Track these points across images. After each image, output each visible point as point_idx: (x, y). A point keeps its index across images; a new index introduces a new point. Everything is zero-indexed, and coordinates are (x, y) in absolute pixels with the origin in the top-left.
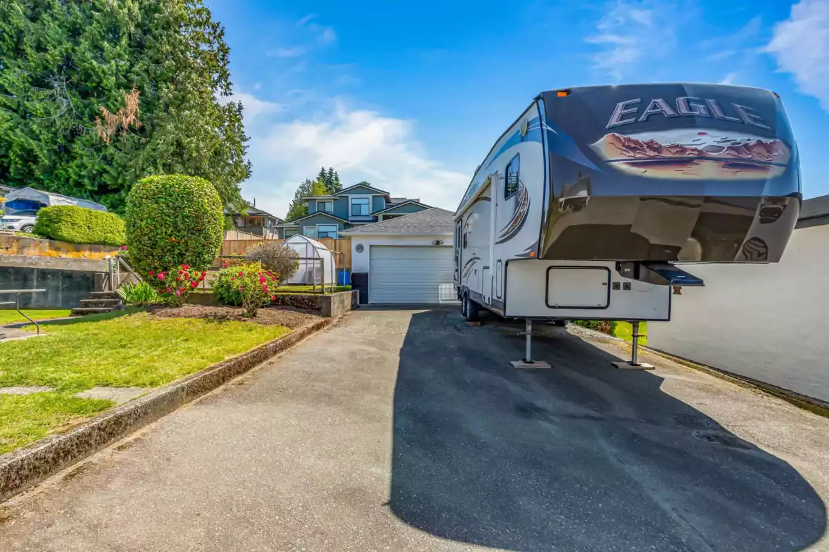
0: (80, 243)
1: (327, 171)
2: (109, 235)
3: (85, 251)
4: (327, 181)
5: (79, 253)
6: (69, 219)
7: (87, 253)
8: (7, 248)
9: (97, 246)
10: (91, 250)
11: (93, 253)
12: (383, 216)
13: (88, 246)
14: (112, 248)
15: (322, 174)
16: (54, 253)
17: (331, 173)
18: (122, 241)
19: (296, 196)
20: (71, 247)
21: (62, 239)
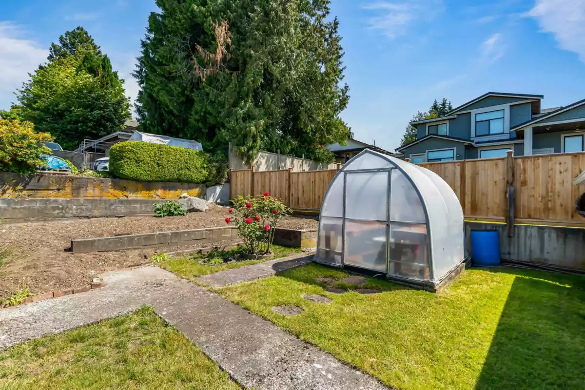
0: (149, 181)
1: (440, 103)
2: (183, 172)
3: (157, 189)
4: (440, 112)
5: (151, 192)
6: (131, 155)
7: (160, 192)
8: (59, 190)
9: (172, 184)
10: (164, 188)
11: (167, 192)
12: (534, 129)
13: (160, 185)
14: (192, 185)
15: (435, 107)
16: (119, 193)
17: (444, 104)
18: (201, 178)
19: (407, 131)
20: (140, 186)
21: (126, 178)
